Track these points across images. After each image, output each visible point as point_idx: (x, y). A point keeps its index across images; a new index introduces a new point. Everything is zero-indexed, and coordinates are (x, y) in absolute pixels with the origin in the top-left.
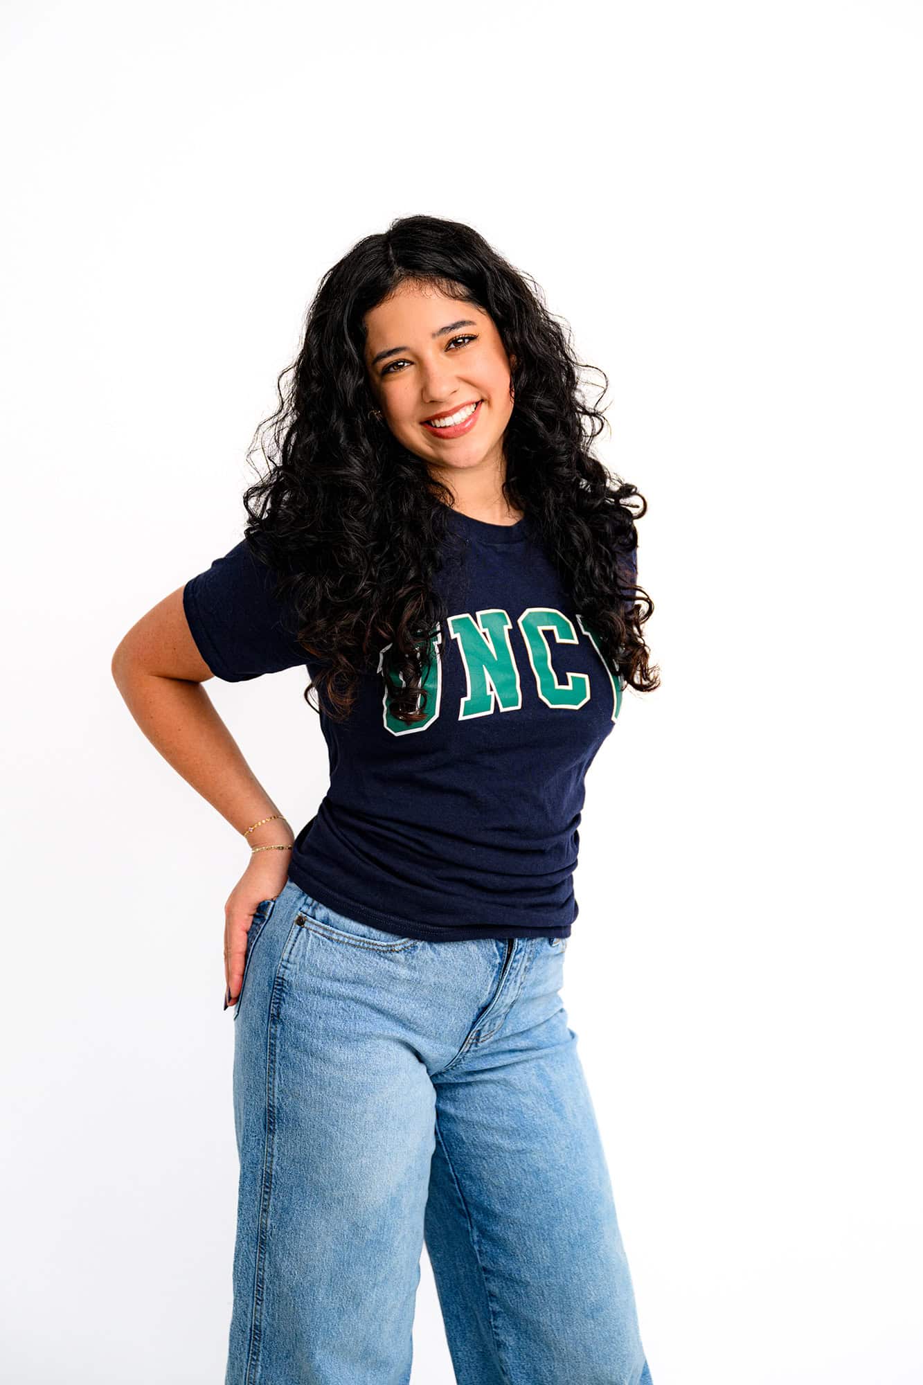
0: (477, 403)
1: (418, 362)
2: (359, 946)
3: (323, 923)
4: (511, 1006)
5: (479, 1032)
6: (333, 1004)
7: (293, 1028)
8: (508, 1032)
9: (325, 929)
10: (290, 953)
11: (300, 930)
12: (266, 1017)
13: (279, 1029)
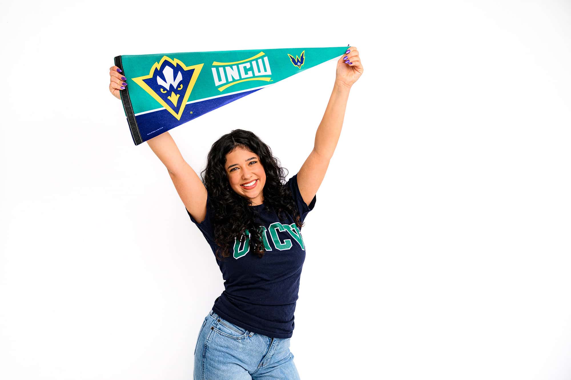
0: (256, 180)
1: (241, 168)
2: (228, 337)
3: (219, 329)
4: (273, 355)
5: (263, 363)
6: (220, 354)
7: (209, 360)
8: (272, 362)
9: (219, 331)
10: (209, 338)
11: (212, 331)
12: (202, 356)
13: (205, 360)
